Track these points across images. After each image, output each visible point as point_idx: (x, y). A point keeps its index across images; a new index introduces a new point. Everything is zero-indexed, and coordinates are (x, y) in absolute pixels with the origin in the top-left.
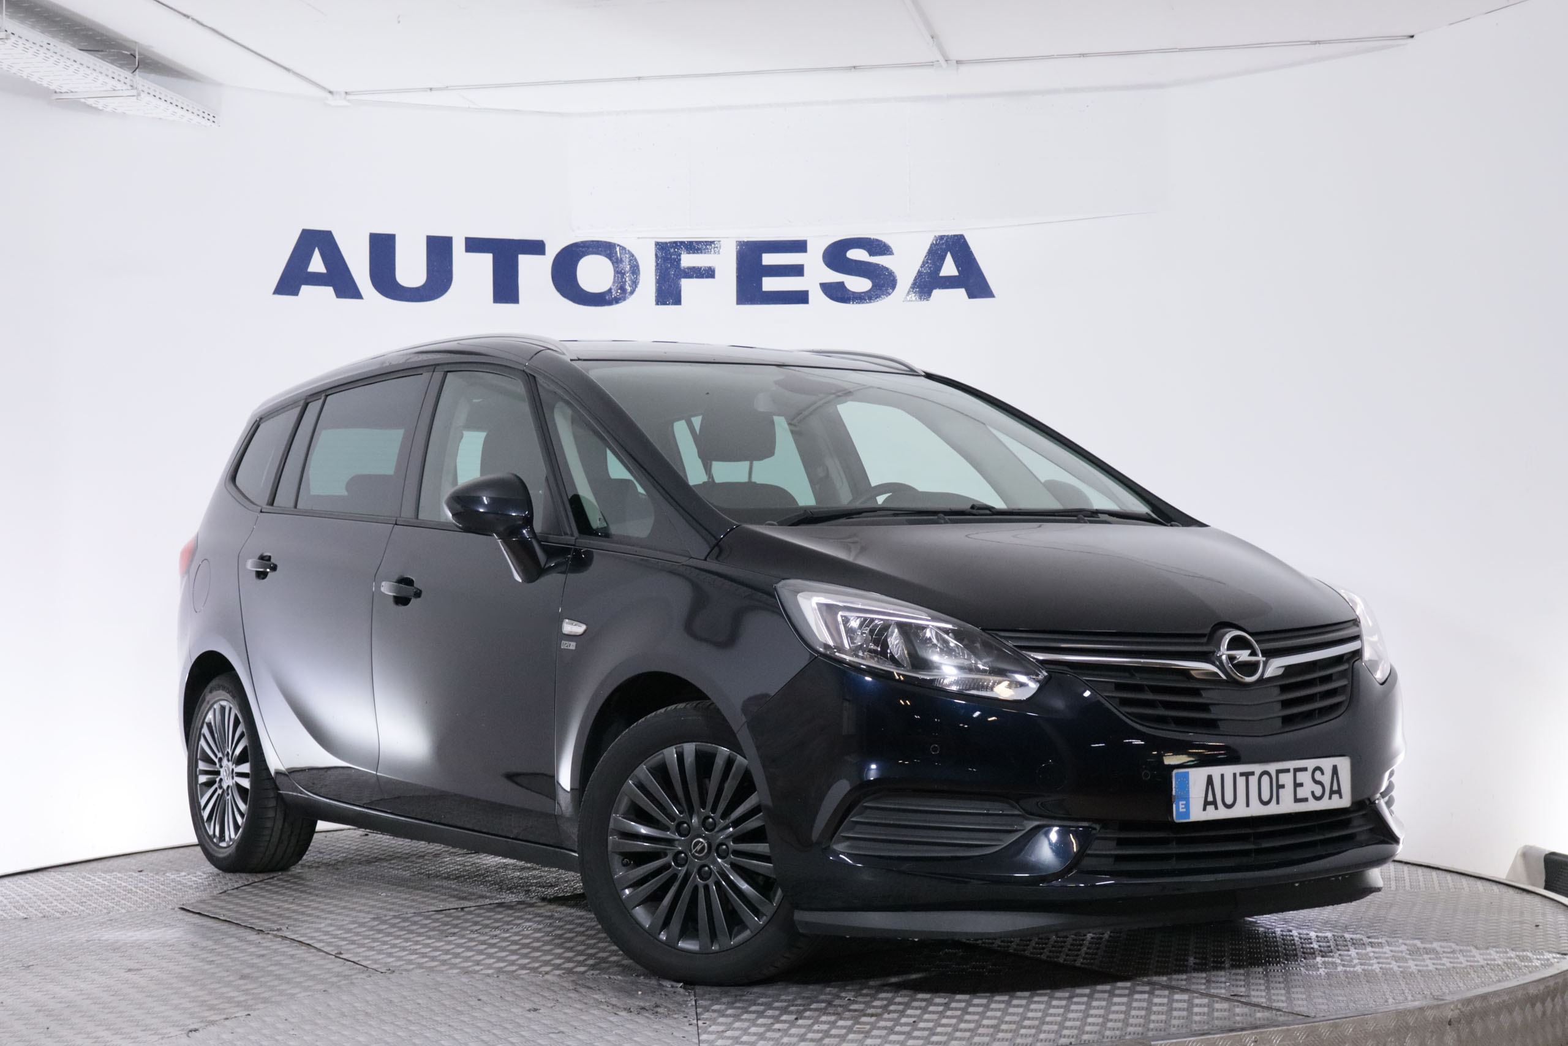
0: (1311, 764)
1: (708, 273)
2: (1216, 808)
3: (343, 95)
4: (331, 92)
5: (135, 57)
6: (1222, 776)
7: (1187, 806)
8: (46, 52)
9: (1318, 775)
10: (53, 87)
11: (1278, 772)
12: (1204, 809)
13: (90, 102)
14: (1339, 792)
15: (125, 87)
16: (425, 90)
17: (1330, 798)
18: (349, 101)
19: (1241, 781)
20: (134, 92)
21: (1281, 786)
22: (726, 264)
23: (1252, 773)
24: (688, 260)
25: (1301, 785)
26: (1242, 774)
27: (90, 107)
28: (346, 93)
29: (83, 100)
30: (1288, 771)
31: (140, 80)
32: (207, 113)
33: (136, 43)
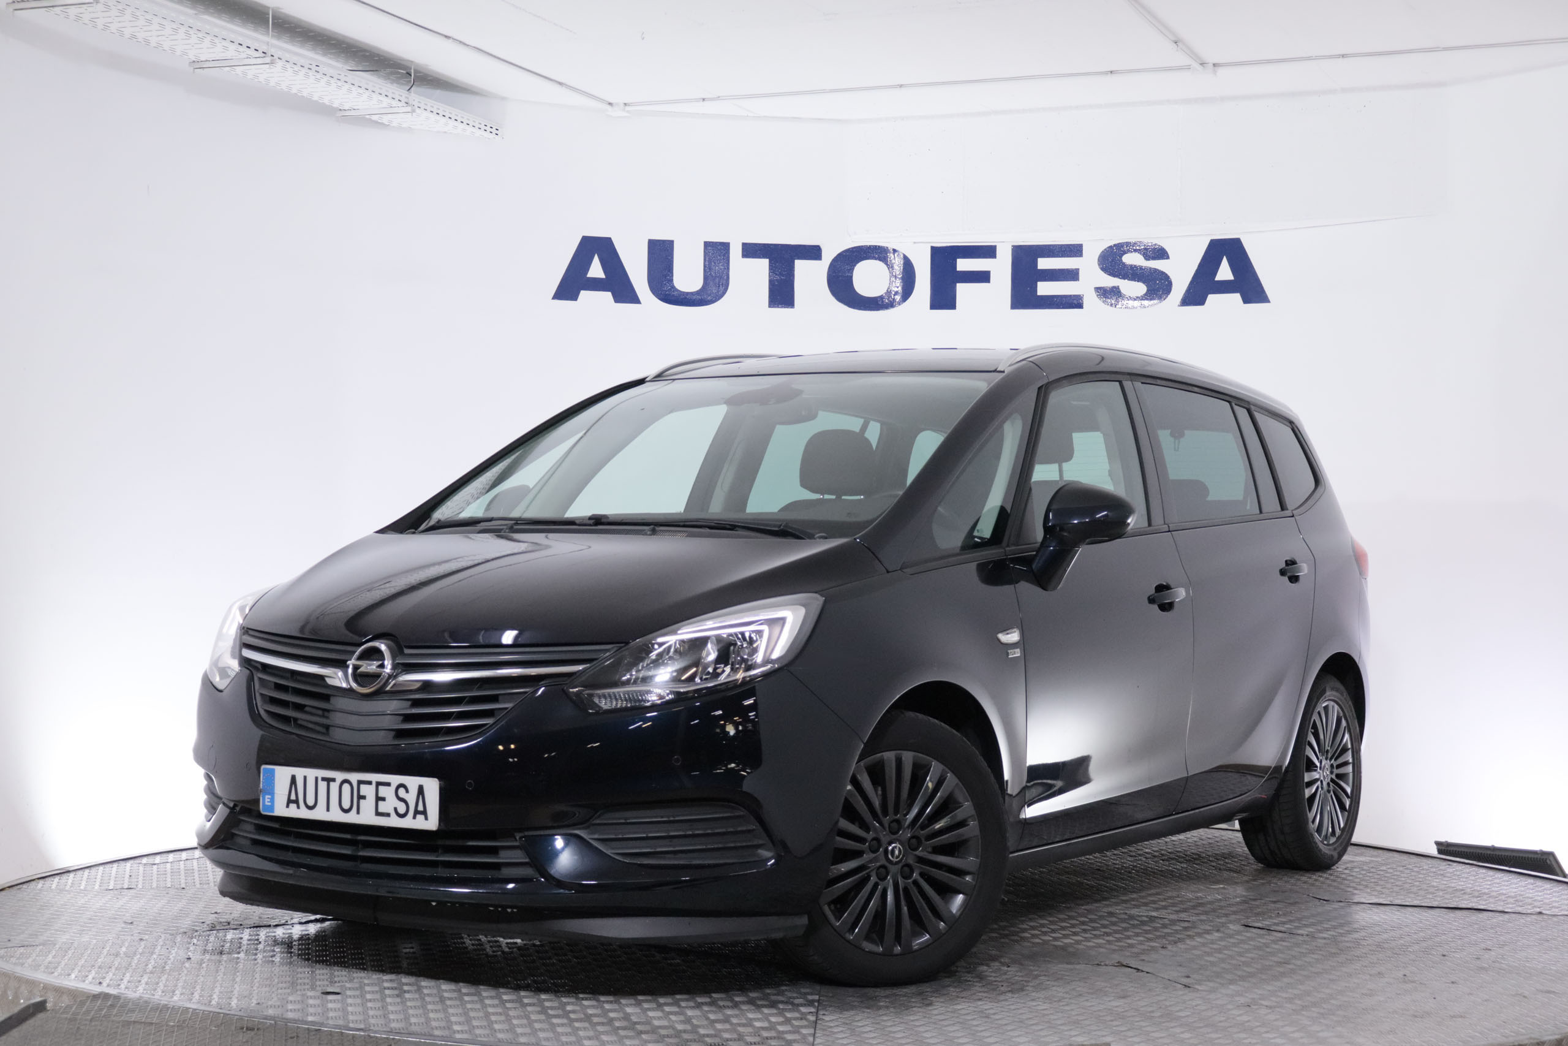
0: (395, 779)
1: (983, 277)
2: (298, 807)
3: (622, 106)
4: (610, 104)
5: (411, 75)
6: (305, 778)
7: (272, 800)
8: (316, 74)
9: (402, 792)
10: (336, 105)
11: (360, 782)
12: (288, 806)
13: (374, 118)
14: (424, 813)
15: (400, 104)
16: (697, 100)
17: (414, 818)
18: (628, 112)
19: (323, 785)
20: (409, 109)
21: (361, 797)
22: (1001, 268)
23: (334, 780)
24: (964, 265)
25: (383, 799)
26: (323, 779)
27: (376, 122)
28: (625, 104)
29: (367, 117)
30: (370, 783)
31: (418, 96)
32: (489, 126)
33: (412, 62)
